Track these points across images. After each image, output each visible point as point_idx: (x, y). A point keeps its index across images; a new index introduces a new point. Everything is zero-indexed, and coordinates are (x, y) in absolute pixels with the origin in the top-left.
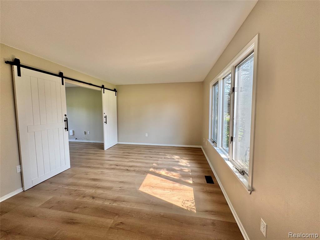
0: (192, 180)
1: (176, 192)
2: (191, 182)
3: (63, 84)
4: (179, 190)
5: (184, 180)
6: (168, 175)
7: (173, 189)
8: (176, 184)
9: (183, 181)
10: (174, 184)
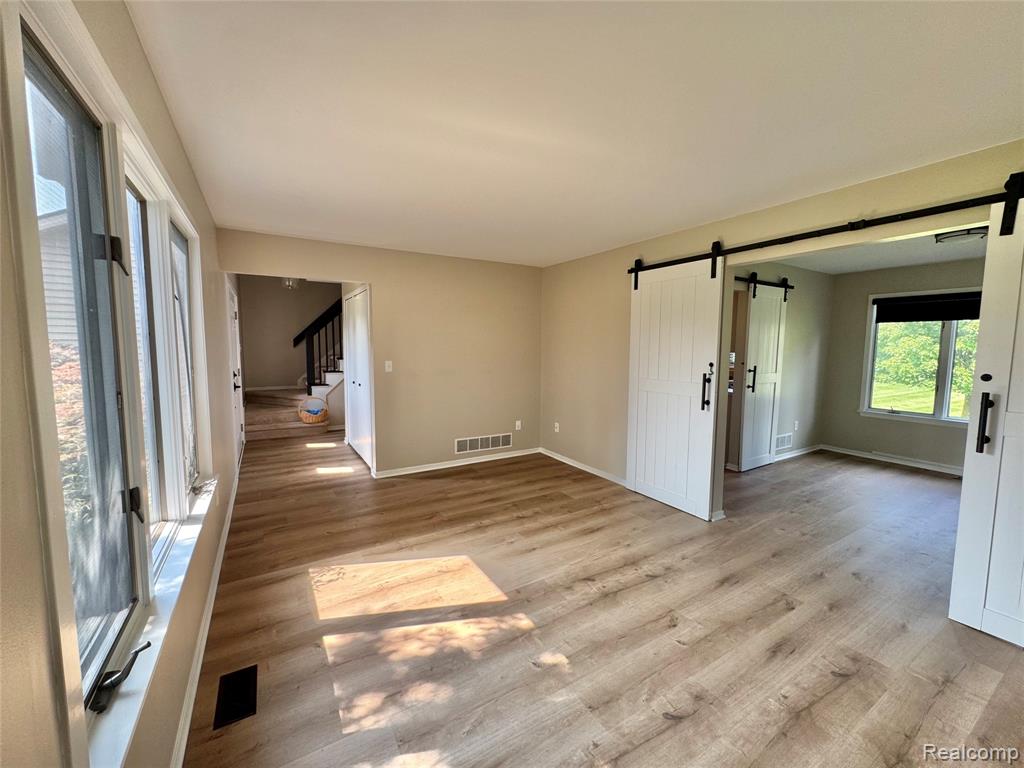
0: (324, 650)
1: (371, 586)
2: (330, 641)
3: (713, 275)
4: (364, 596)
5: (360, 635)
6: (434, 628)
7: (382, 591)
8: (385, 608)
9: (361, 630)
10: (390, 606)
